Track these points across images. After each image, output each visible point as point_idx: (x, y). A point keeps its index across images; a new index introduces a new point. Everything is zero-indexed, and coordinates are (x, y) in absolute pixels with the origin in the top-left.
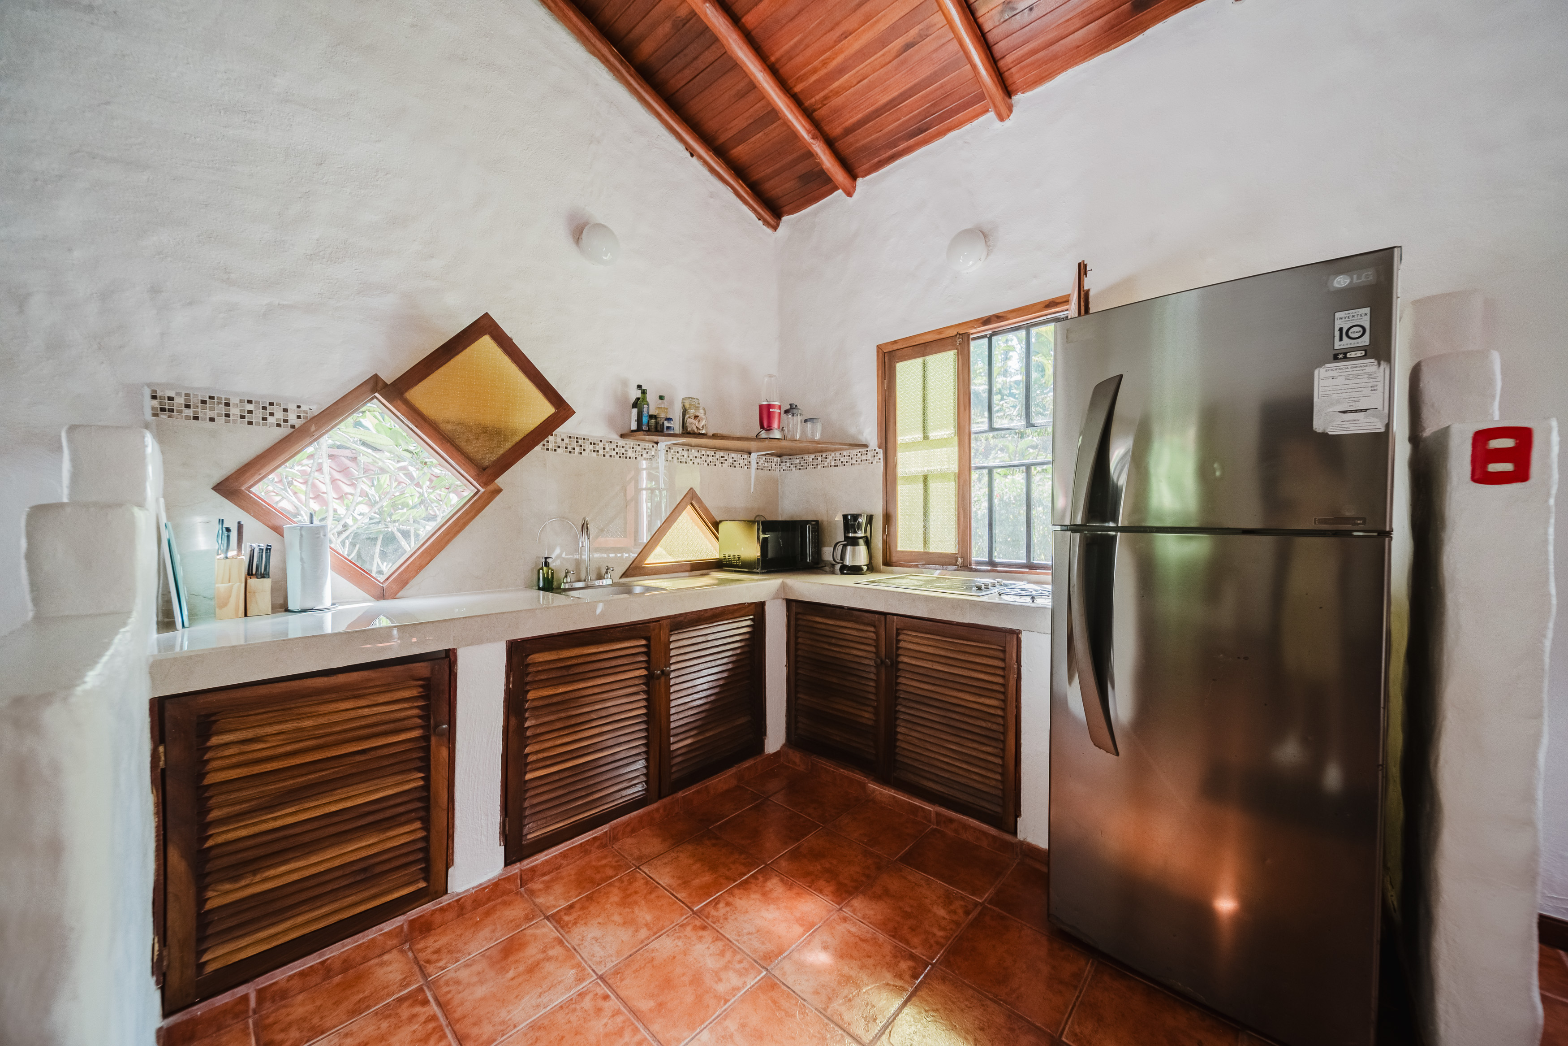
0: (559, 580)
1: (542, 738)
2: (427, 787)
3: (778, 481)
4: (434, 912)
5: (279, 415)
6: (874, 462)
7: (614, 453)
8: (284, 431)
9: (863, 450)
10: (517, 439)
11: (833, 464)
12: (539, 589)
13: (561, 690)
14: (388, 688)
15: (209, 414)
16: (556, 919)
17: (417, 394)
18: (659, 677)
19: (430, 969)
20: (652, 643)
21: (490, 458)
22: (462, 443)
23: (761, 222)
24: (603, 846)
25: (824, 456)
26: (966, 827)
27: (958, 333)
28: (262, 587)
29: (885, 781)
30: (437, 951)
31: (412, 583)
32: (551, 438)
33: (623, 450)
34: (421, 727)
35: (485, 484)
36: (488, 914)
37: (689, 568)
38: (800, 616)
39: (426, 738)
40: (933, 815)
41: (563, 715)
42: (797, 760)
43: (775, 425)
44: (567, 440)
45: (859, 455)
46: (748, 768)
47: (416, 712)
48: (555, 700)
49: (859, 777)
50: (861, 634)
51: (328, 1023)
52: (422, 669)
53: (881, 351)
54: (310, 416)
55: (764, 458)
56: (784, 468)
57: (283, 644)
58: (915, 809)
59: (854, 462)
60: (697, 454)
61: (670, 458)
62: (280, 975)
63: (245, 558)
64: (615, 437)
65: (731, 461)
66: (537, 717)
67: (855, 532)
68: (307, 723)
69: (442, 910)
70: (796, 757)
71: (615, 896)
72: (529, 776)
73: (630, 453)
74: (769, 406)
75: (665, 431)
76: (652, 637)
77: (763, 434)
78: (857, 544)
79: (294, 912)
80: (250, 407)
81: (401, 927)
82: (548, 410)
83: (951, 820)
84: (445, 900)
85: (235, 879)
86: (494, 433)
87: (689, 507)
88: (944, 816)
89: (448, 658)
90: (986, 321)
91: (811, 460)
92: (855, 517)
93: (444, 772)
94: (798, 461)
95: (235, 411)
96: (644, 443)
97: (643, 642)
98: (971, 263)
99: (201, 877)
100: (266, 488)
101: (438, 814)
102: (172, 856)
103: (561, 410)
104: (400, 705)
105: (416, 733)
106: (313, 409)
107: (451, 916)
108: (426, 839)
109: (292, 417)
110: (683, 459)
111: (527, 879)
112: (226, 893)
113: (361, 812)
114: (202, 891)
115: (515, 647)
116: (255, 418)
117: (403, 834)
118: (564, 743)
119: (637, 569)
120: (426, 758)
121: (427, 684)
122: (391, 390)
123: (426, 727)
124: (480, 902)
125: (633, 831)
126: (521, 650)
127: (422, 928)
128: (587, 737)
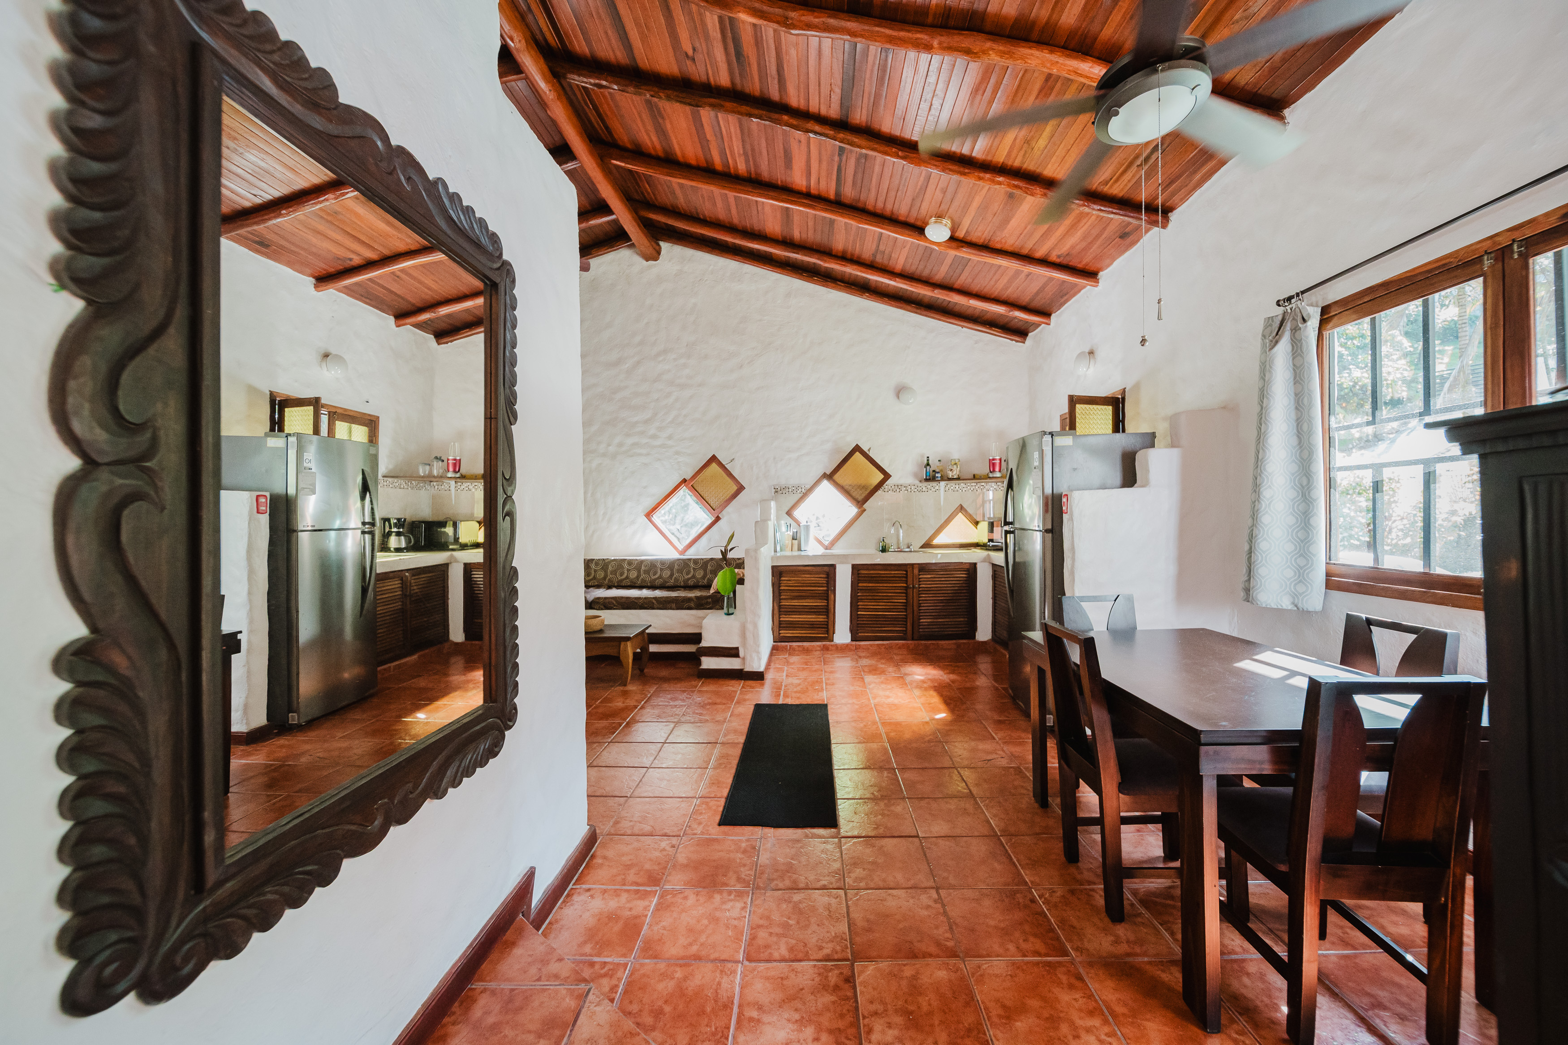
0: (888, 547)
2: (828, 606)
4: (829, 645)
5: (800, 490)
7: (916, 490)
8: (802, 494)
10: (870, 489)
12: (879, 549)
13: (870, 585)
15: (785, 492)
16: (860, 657)
17: (836, 477)
18: (911, 588)
19: (827, 659)
20: (910, 573)
21: (860, 498)
22: (851, 492)
23: (1015, 341)
24: (885, 648)
28: (796, 542)
30: (829, 656)
31: (833, 545)
32: (885, 486)
33: (920, 488)
34: (826, 587)
35: (859, 508)
36: (844, 653)
37: (959, 546)
38: (997, 573)
39: (828, 590)
41: (873, 594)
43: (997, 469)
44: (892, 487)
46: (964, 643)
47: (825, 582)
48: (871, 588)
51: (801, 655)
52: (826, 569)
54: (807, 489)
57: (800, 557)
60: (964, 486)
63: (791, 534)
64: (917, 482)
66: (861, 593)
69: (832, 646)
72: (859, 613)
73: (924, 489)
74: (994, 459)
75: (939, 479)
76: (910, 571)
77: (991, 475)
79: (796, 629)
80: (794, 488)
81: (820, 646)
82: (882, 476)
84: (832, 643)
85: (787, 615)
86: (864, 487)
87: (960, 513)
89: (833, 567)
93: (833, 603)
95: (790, 490)
96: (932, 484)
97: (905, 573)
99: (780, 611)
100: (797, 513)
101: (831, 615)
102: (775, 605)
103: (887, 476)
104: (821, 579)
105: (825, 589)
106: (808, 487)
107: (834, 648)
108: (828, 622)
109: (803, 490)
110: (955, 490)
111: (857, 648)
112: (785, 618)
113: (811, 607)
114: (780, 615)
115: (854, 567)
116: (795, 492)
117: (821, 618)
118: (871, 605)
119: (927, 545)
120: (828, 597)
121: (828, 574)
122: (830, 476)
123: (828, 587)
124: (842, 649)
125: (899, 648)
126: (857, 569)
127: (826, 649)
128: (882, 605)
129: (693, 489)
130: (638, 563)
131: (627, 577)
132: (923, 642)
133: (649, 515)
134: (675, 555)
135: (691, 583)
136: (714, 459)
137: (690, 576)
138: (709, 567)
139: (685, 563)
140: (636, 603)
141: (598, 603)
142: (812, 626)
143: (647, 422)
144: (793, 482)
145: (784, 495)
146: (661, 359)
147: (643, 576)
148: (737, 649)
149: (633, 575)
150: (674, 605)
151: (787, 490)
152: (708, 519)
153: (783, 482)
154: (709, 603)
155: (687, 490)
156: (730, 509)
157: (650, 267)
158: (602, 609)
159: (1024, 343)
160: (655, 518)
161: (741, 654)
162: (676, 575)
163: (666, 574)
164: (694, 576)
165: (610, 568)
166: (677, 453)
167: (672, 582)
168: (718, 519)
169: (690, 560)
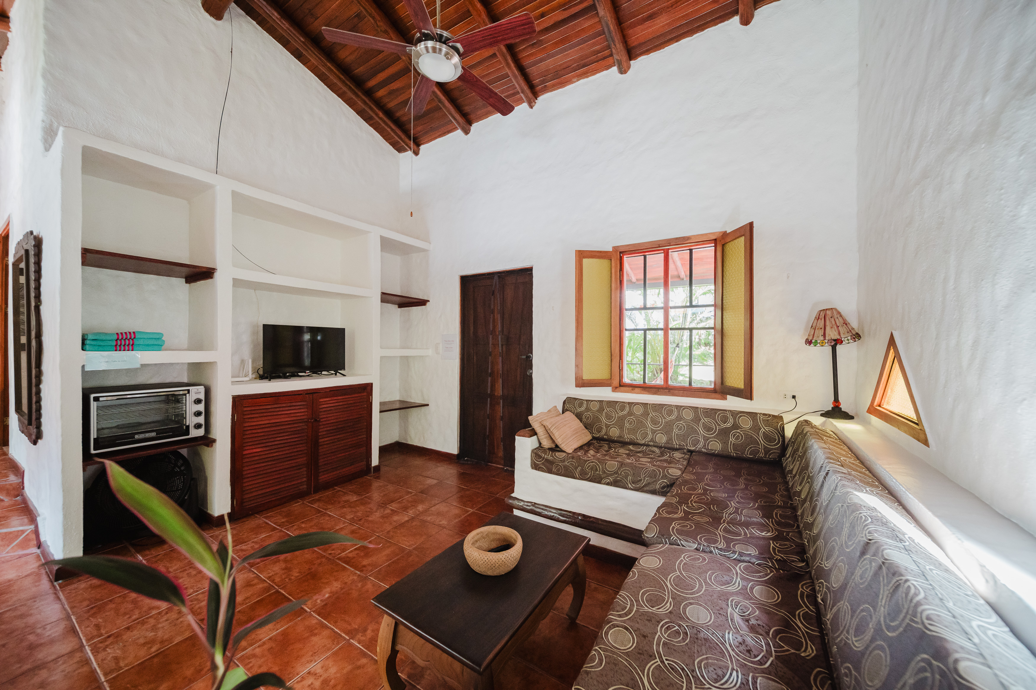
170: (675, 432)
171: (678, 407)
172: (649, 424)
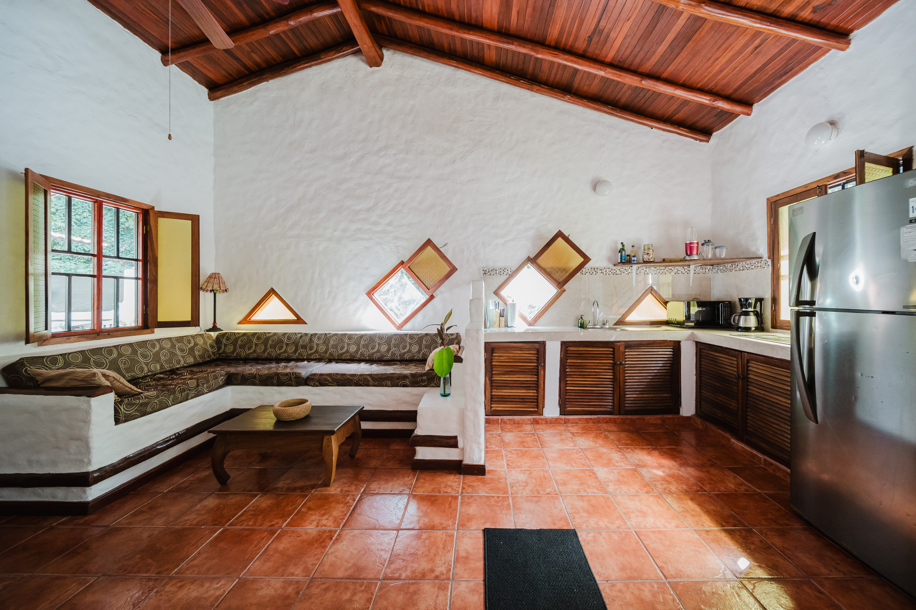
0: (586, 324)
1: (572, 376)
2: (538, 381)
3: (710, 279)
4: (539, 419)
5: (506, 272)
6: (766, 267)
7: (610, 273)
8: (508, 276)
9: (760, 260)
10: (570, 272)
11: (741, 269)
12: (579, 327)
13: (579, 361)
14: (529, 349)
15: (493, 273)
16: (573, 434)
17: (540, 261)
18: (618, 365)
19: (537, 431)
20: (616, 350)
21: (561, 280)
22: (553, 275)
23: (698, 141)
24: (593, 422)
25: (736, 264)
26: (779, 469)
27: (818, 186)
28: (503, 319)
29: (740, 439)
30: (539, 428)
31: (538, 321)
32: (584, 270)
33: (615, 271)
34: (537, 363)
35: (560, 288)
36: (554, 426)
37: (649, 323)
38: (702, 350)
39: (538, 366)
40: (762, 460)
41: (580, 370)
42: (699, 423)
43: (695, 252)
44: (590, 270)
45: (757, 263)
46: (669, 418)
47: (535, 358)
48: (577, 364)
49: (727, 435)
50: (731, 361)
51: (514, 431)
52: (537, 346)
53: (769, 202)
54: (513, 271)
55: (700, 267)
56: (714, 272)
57: (507, 334)
58: (754, 456)
59: (753, 267)
60: (654, 270)
61: (639, 272)
62: (506, 418)
63: (499, 311)
64: (611, 266)
65: (676, 271)
66: (570, 369)
67: (747, 308)
68: (511, 355)
69: (541, 419)
70: (699, 421)
71: (593, 435)
72: (567, 388)
73: (618, 272)
74: (691, 243)
75: (633, 262)
76: (616, 348)
77: (688, 258)
78: (749, 315)
79: (507, 403)
80: (500, 270)
81: (531, 419)
82: (582, 260)
83: (772, 464)
84: (542, 417)
85: (497, 389)
86: (564, 270)
87: (650, 294)
88: (768, 461)
89: (543, 344)
90: (837, 176)
91: (729, 267)
92: (747, 300)
93: (542, 378)
94: (722, 268)
95: (498, 272)
96: (627, 267)
97: (612, 350)
98: (823, 142)
99: (491, 386)
100: (504, 293)
101: (541, 390)
102: (487, 379)
103: (586, 259)
104: (531, 355)
105: (535, 364)
106: (514, 269)
107: (544, 422)
108: (537, 396)
109: (509, 272)
110: (646, 273)
111: (566, 422)
112: (496, 392)
113: (522, 382)
114: (491, 389)
115: (563, 344)
116: (502, 273)
117: (531, 393)
118: (580, 380)
119: (620, 322)
120: (538, 372)
121: (538, 350)
122: (533, 260)
123: (538, 363)
124: (552, 422)
125: (607, 422)
126: (565, 345)
127: (536, 422)
128: (588, 381)
129: (410, 270)
130: (357, 338)
131: (347, 351)
132: (629, 417)
133: (370, 293)
134: (393, 330)
135: (407, 357)
136: (429, 242)
137: (406, 350)
138: (424, 342)
139: (402, 338)
140: (352, 380)
141: (313, 380)
142: (523, 400)
143: (369, 210)
144: (500, 264)
145: (492, 276)
146: (382, 153)
147: (362, 350)
148: (456, 437)
149: (353, 349)
150: (389, 383)
151: (495, 272)
152: (422, 298)
153: (491, 265)
154: (425, 381)
155: (404, 271)
156: (442, 288)
157: (373, 72)
158: (317, 386)
159: (708, 142)
160: (376, 296)
161: (460, 444)
162: (393, 349)
163: (384, 348)
164: (409, 351)
165: (332, 342)
166: (396, 238)
167: (389, 356)
168: (432, 297)
169: (406, 335)
170: (122, 368)
171: (116, 347)
172: (141, 359)
